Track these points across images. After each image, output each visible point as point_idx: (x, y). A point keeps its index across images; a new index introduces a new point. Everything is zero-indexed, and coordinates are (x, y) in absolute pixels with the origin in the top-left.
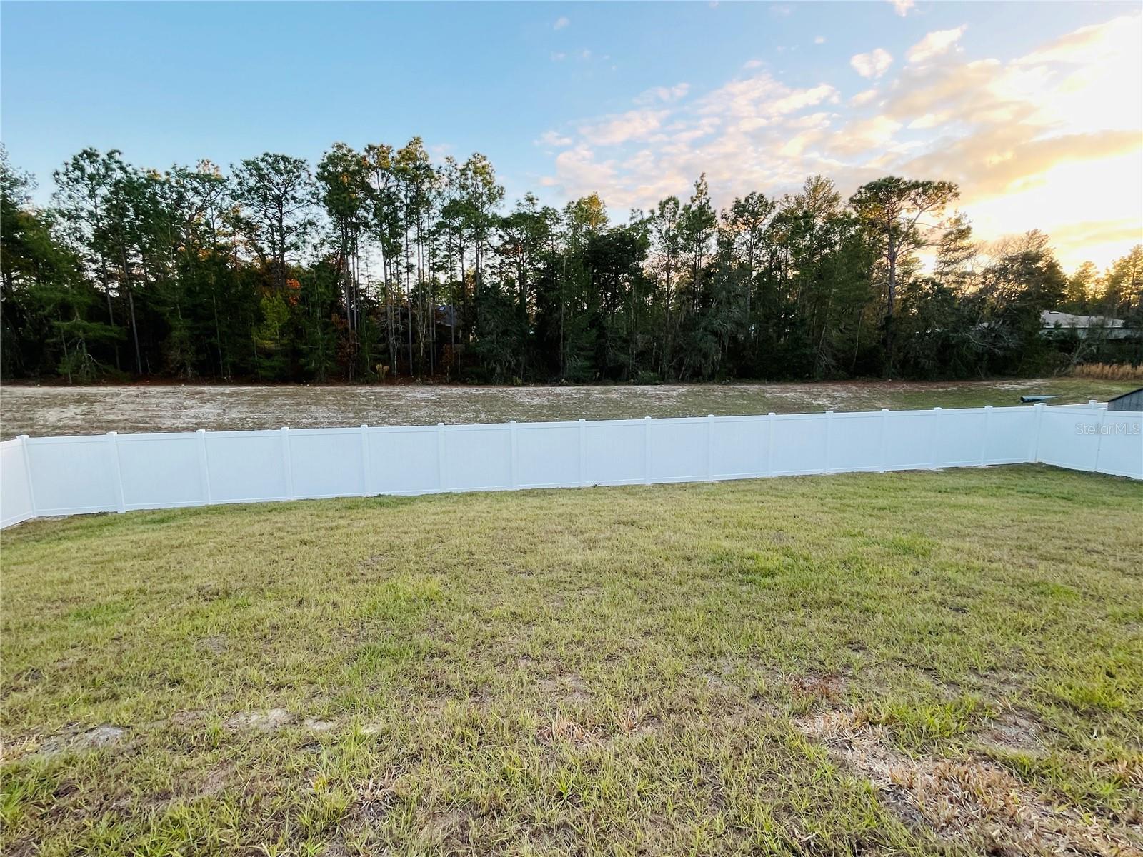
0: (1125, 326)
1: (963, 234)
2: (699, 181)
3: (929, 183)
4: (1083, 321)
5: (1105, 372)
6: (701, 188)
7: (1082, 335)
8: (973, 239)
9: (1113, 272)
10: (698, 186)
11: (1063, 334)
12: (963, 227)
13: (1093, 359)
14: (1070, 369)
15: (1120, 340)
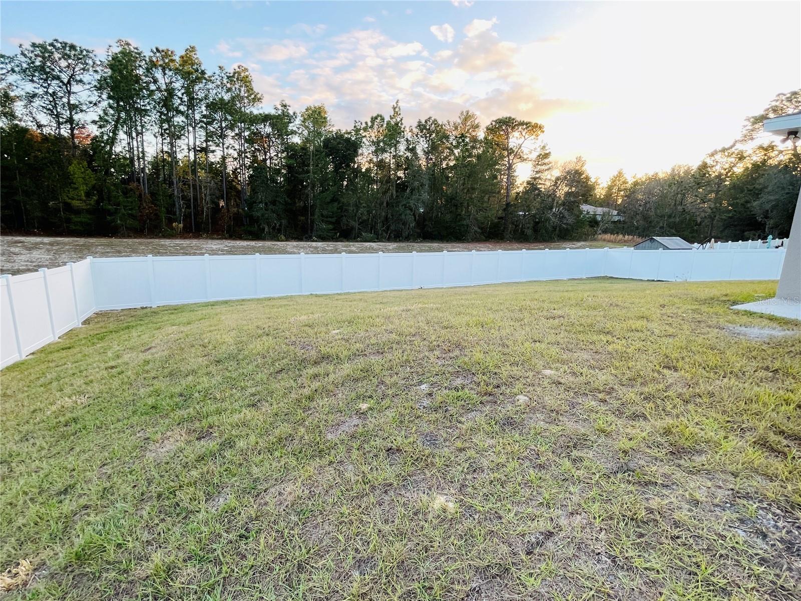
0: (618, 214)
1: (547, 155)
2: (395, 106)
3: (530, 123)
4: (600, 210)
5: (612, 238)
6: (397, 110)
7: (599, 218)
8: (551, 159)
9: (609, 183)
10: (394, 108)
11: (590, 217)
12: (547, 152)
13: (605, 231)
14: (596, 236)
15: (615, 222)
